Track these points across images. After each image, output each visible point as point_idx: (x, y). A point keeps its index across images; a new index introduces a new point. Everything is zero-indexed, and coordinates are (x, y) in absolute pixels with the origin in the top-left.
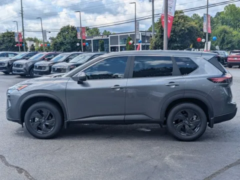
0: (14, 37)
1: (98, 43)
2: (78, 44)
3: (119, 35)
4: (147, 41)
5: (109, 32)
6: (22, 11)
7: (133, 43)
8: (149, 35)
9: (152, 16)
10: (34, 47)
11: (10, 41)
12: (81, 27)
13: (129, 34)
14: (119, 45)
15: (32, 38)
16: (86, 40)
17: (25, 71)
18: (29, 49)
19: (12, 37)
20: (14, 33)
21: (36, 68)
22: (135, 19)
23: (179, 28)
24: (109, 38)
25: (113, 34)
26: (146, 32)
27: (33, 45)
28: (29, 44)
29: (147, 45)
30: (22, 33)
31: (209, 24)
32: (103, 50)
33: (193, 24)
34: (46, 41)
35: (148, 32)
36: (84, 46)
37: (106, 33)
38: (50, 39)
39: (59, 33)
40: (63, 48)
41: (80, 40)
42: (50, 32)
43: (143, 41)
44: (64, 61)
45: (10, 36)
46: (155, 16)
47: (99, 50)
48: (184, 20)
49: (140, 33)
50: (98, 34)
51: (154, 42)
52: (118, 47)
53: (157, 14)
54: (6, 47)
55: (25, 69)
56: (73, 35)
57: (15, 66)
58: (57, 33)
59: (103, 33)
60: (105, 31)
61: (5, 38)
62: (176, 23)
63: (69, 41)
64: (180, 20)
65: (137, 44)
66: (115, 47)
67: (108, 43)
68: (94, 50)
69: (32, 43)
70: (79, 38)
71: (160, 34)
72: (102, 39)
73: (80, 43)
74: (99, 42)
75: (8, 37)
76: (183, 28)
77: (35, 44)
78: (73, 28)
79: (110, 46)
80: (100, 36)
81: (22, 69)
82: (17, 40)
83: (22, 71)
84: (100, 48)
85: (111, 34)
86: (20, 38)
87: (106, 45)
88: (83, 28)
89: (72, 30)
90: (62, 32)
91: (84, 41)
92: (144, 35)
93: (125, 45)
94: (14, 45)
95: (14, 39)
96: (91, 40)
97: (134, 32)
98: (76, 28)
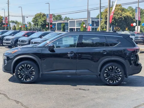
0: (2, 20)
1: (60, 25)
3: (76, 20)
4: (95, 25)
5: (69, 18)
6: (8, 2)
7: (86, 26)
8: (97, 21)
9: (99, 8)
10: (15, 27)
12: (49, 14)
13: (83, 20)
14: (76, 28)
15: (14, 21)
16: (53, 23)
17: (12, 44)
20: (2, 17)
21: (20, 42)
22: (88, 9)
23: (118, 16)
24: (69, 22)
28: (12, 25)
29: (95, 28)
30: (8, 17)
31: (140, 14)
33: (128, 14)
34: (24, 23)
35: (96, 18)
36: (51, 28)
37: (67, 19)
39: (34, 18)
41: (49, 23)
42: (27, 17)
43: (93, 25)
44: (39, 37)
46: (101, 8)
48: (122, 11)
49: (91, 19)
50: (61, 19)
52: (74, 29)
53: (103, 7)
55: (12, 42)
56: (43, 19)
57: (5, 40)
59: (65, 19)
60: (66, 17)
62: (116, 13)
64: (119, 11)
67: (68, 25)
69: (14, 24)
71: (105, 20)
72: (63, 23)
73: (48, 25)
74: (62, 25)
76: (121, 17)
77: (16, 25)
78: (44, 15)
79: (69, 28)
80: (63, 21)
81: (10, 42)
82: (4, 22)
83: (10, 44)
84: (62, 29)
85: (70, 19)
86: (6, 21)
87: (67, 27)
88: (51, 15)
89: (43, 16)
90: (36, 17)
91: (51, 24)
92: (93, 20)
93: (80, 27)
94: (2, 25)
95: (2, 22)
96: (56, 23)
97: (87, 18)
98: (46, 15)
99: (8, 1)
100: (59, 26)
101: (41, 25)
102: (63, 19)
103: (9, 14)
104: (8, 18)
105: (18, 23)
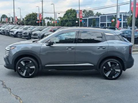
0: (37, 16)
1: (91, 20)
2: (77, 22)
3: (107, 15)
4: (126, 20)
5: (100, 13)
7: (115, 21)
8: (129, 16)
9: (129, 2)
10: (49, 23)
12: (79, 10)
13: (114, 15)
14: (106, 23)
15: (49, 18)
16: (83, 19)
18: (46, 25)
20: (37, 14)
22: (117, 4)
24: (100, 17)
26: (126, 13)
27: (48, 22)
28: (46, 21)
34: (56, 19)
35: (128, 13)
36: (81, 23)
37: (98, 14)
38: (59, 18)
40: (67, 24)
41: (79, 19)
45: (35, 16)
47: (92, 26)
49: (122, 14)
51: (130, 20)
54: (31, 23)
56: (74, 15)
57: (33, 35)
58: (64, 14)
60: (98, 12)
61: (31, 17)
63: (71, 19)
66: (104, 23)
67: (99, 21)
68: (89, 25)
70: (78, 17)
72: (94, 18)
75: (33, 16)
77: (50, 21)
79: (100, 23)
80: (94, 16)
81: (37, 37)
82: (38, 19)
84: (93, 24)
85: (101, 15)
86: (41, 17)
89: (73, 12)
90: (67, 13)
91: (81, 19)
92: (125, 15)
93: (111, 22)
94: (36, 21)
95: (37, 18)
96: (87, 19)
97: (116, 14)
98: (76, 11)
102: (95, 15)
103: (43, 11)
104: (42, 15)
105: (52, 19)
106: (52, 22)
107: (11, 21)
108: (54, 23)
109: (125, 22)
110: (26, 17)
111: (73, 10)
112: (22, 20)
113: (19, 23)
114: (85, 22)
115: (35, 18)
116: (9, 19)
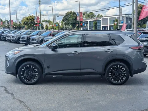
0: (34, 19)
3: (108, 17)
4: (129, 22)
5: (102, 15)
6: (40, 2)
9: (132, 4)
10: (48, 26)
11: (31, 23)
12: (80, 12)
13: (116, 17)
14: (108, 25)
15: (47, 20)
16: (83, 21)
18: (44, 28)
19: (32, 20)
20: (34, 17)
22: (119, 6)
24: (101, 19)
25: (104, 17)
26: (129, 15)
27: (47, 25)
28: (44, 24)
29: (129, 25)
30: (39, 17)
32: (96, 28)
34: (55, 22)
35: (131, 15)
39: (65, 17)
41: (79, 22)
42: (58, 16)
43: (127, 22)
45: (32, 19)
47: (93, 29)
49: (125, 16)
52: (108, 26)
56: (74, 18)
57: (31, 40)
58: (63, 17)
59: (98, 16)
61: (28, 20)
65: (120, 24)
66: (106, 26)
67: (100, 23)
69: (47, 23)
70: (78, 20)
72: (95, 21)
73: (78, 24)
74: (94, 23)
75: (30, 19)
78: (74, 13)
79: (102, 26)
81: (36, 41)
82: (36, 22)
83: (35, 43)
84: (94, 27)
85: (103, 17)
86: (38, 20)
87: (99, 25)
88: (81, 13)
89: (73, 15)
90: (66, 16)
91: (81, 22)
92: (128, 17)
93: (113, 25)
94: (34, 25)
95: (34, 21)
96: (88, 22)
97: (118, 15)
98: (76, 13)
99: (40, 0)
100: (91, 24)
101: (72, 23)
102: (96, 17)
103: (41, 14)
105: (51, 22)
106: (51, 25)
107: (7, 25)
108: (53, 26)
109: (128, 24)
110: (22, 20)
111: (73, 12)
112: (18, 23)
113: (15, 27)
114: (85, 25)
115: (32, 21)
116: (4, 23)
